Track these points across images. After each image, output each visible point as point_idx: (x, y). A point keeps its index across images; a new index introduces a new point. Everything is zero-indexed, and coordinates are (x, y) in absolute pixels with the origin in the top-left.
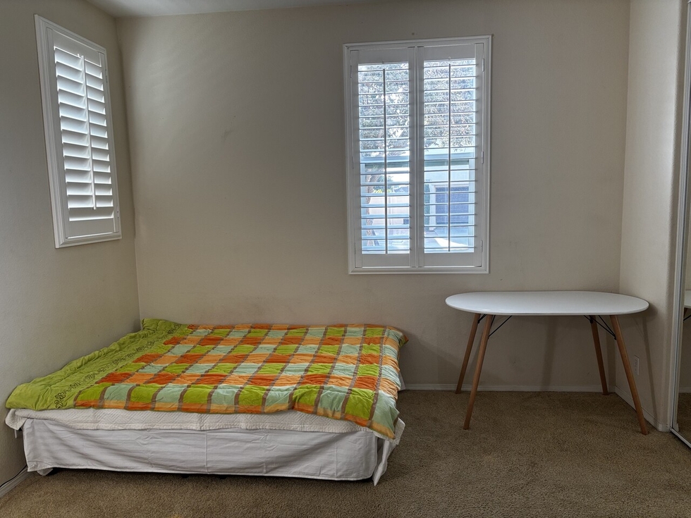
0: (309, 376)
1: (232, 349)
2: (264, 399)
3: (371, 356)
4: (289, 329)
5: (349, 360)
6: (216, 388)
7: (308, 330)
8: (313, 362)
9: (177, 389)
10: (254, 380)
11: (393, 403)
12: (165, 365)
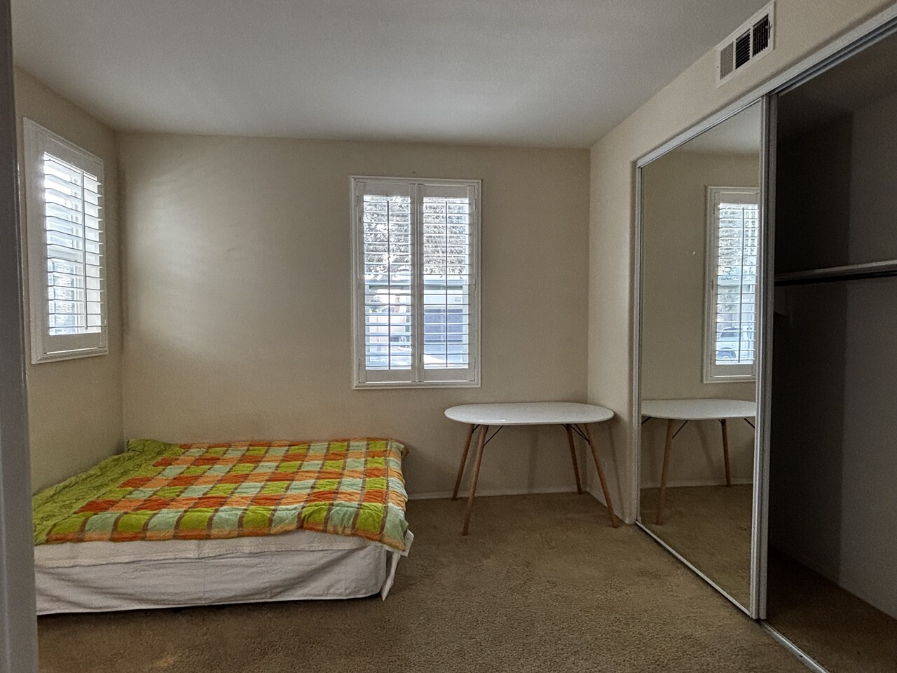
0: (315, 493)
1: (231, 469)
2: (271, 520)
3: (376, 469)
4: (290, 446)
5: (355, 475)
6: (217, 511)
7: (310, 446)
8: (318, 478)
9: (171, 515)
10: (256, 501)
11: (402, 514)
12: (155, 489)
